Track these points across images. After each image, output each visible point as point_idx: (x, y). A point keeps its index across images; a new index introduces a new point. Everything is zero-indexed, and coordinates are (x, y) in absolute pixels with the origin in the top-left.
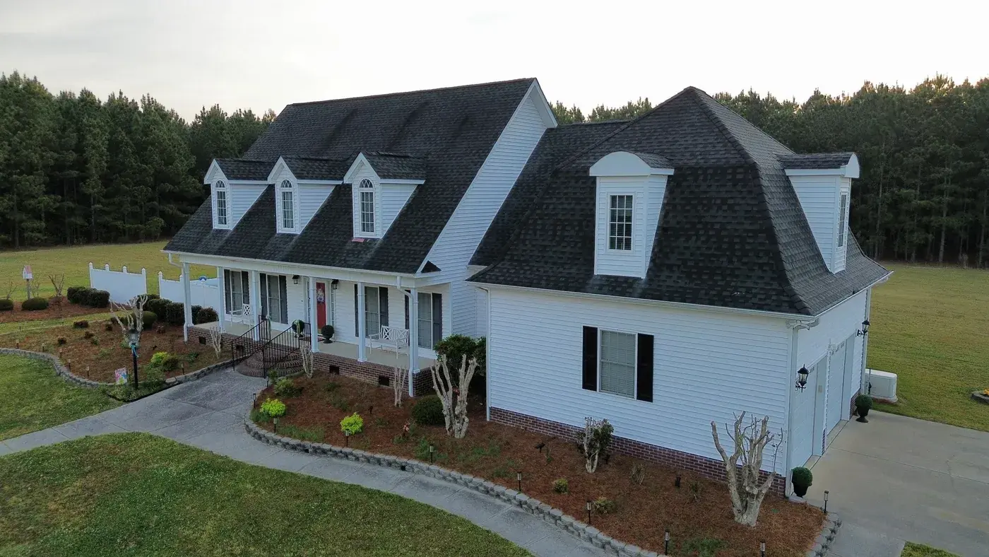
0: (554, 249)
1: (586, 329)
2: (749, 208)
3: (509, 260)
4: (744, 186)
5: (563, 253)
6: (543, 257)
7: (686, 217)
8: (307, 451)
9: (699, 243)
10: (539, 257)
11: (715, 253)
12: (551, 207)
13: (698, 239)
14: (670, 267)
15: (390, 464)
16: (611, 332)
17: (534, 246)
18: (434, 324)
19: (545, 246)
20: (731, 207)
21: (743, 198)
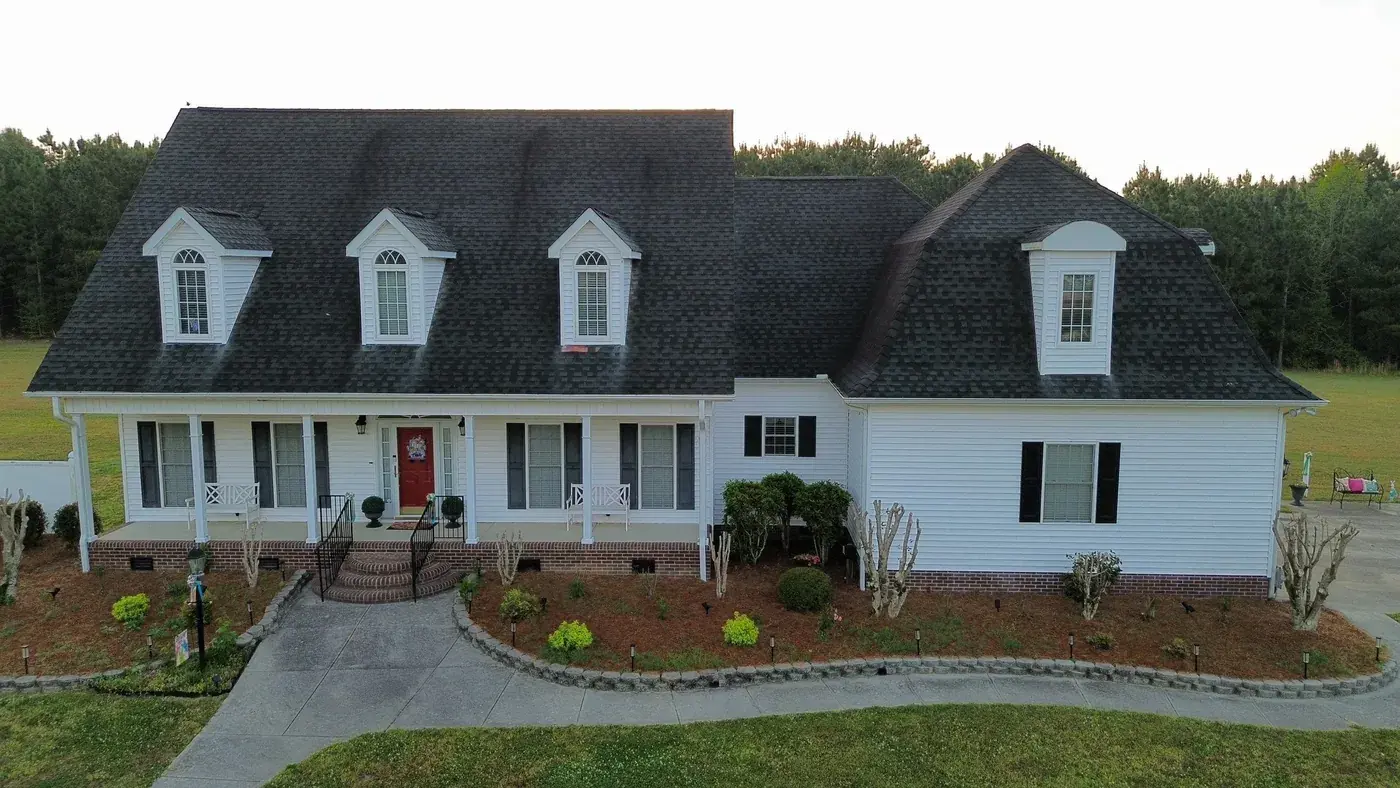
0: (965, 346)
1: (1026, 446)
2: (1204, 289)
3: (898, 364)
4: (1190, 264)
5: (981, 350)
6: (952, 357)
7: (1133, 300)
8: (715, 684)
9: (1159, 330)
10: (943, 357)
11: (1181, 340)
12: (940, 290)
13: (1155, 326)
14: (1133, 359)
15: (860, 671)
16: (1061, 446)
17: (929, 343)
18: (679, 470)
19: (949, 343)
20: (1182, 288)
21: (1194, 278)
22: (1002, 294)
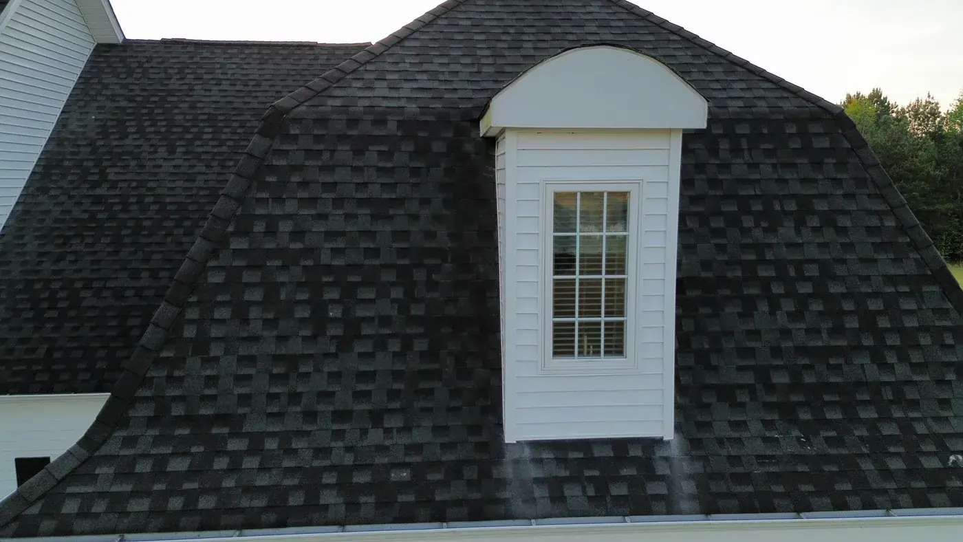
4: (840, 167)
7: (721, 249)
11: (834, 343)
22: (430, 235)
